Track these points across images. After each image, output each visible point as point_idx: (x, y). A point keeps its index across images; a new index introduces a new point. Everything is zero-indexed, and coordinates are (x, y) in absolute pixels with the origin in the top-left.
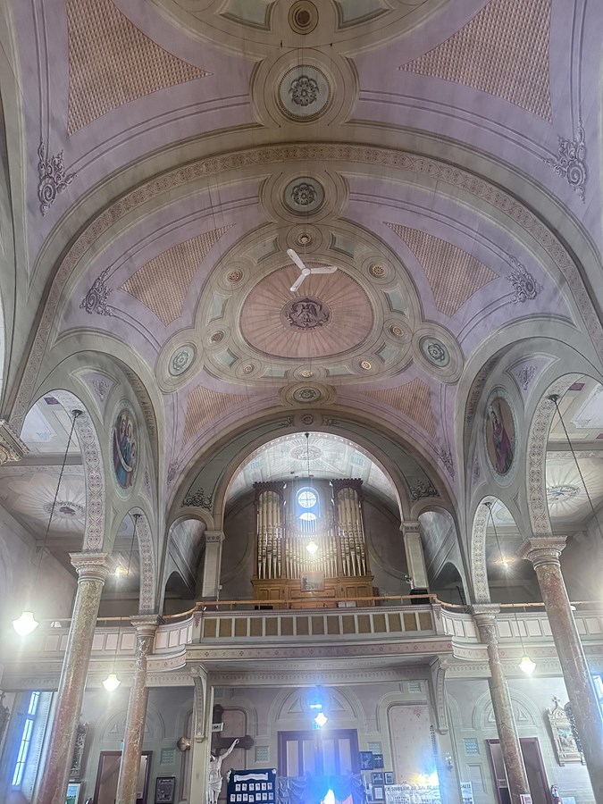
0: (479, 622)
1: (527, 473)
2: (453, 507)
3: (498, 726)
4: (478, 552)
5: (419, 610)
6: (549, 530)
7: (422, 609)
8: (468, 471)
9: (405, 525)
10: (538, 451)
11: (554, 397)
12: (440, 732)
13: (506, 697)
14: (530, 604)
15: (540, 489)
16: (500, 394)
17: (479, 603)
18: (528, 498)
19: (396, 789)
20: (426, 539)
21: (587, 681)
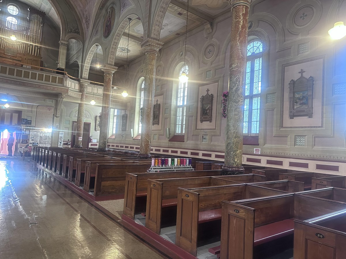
0: (81, 85)
1: (113, 42)
2: (84, 41)
3: (78, 118)
4: (88, 61)
5: (58, 76)
6: (113, 64)
7: (60, 76)
8: (94, 30)
9: (61, 42)
10: (119, 36)
11: (130, 19)
12: (56, 117)
13: (83, 110)
14: (101, 84)
15: (115, 49)
16: (114, 6)
17: (83, 79)
18: (110, 50)
19: (35, 131)
20: (70, 48)
21: (108, 110)
